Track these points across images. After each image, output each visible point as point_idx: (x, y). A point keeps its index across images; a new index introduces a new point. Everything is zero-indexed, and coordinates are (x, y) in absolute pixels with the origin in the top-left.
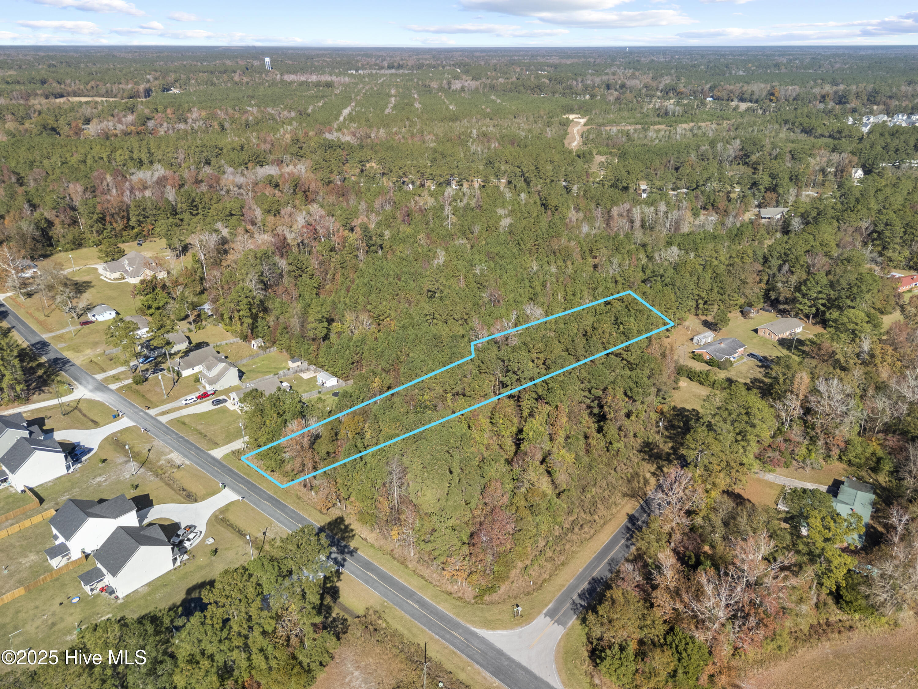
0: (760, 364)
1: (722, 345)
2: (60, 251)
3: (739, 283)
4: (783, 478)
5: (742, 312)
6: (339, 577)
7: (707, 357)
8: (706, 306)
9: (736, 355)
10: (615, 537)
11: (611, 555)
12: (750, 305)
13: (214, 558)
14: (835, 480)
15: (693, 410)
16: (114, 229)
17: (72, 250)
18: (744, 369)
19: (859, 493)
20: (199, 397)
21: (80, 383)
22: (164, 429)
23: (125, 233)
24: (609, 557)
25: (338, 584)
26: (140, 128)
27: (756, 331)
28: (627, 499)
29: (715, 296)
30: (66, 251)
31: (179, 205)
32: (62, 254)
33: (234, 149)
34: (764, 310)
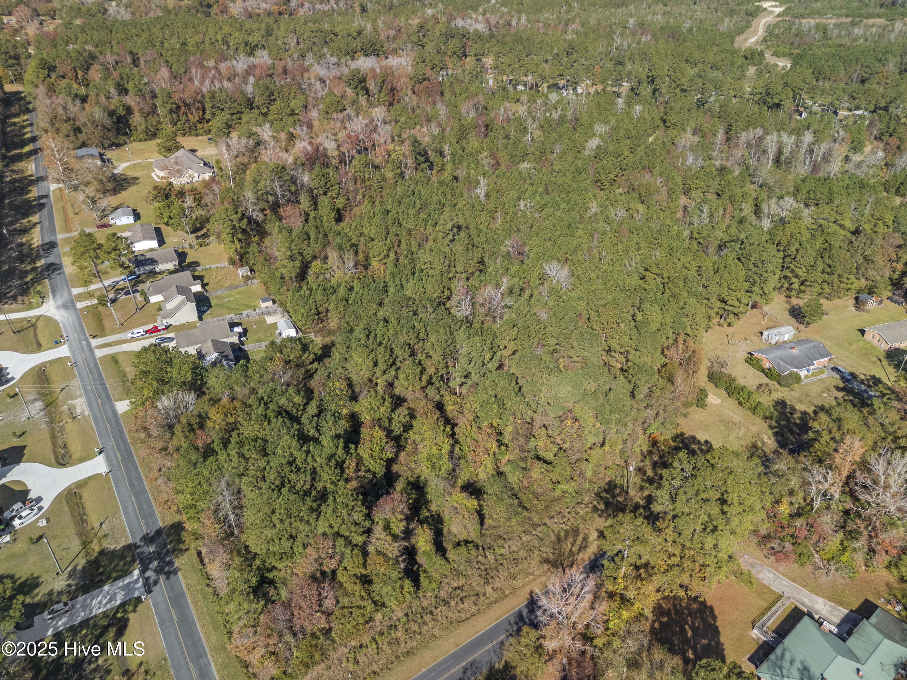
0: (842, 385)
1: (795, 351)
2: (134, 141)
3: (861, 260)
4: (786, 581)
5: (857, 299)
6: (136, 606)
7: (767, 365)
8: (803, 288)
9: (811, 368)
10: (497, 626)
11: (476, 655)
12: (871, 292)
13: (32, 547)
14: (867, 601)
15: (706, 442)
16: (188, 121)
17: (146, 140)
18: (815, 390)
19: (887, 642)
20: (146, 332)
21: (54, 296)
22: (92, 366)
23: (199, 126)
24: (470, 659)
25: (131, 616)
26: (283, 8)
27: (862, 332)
28: (546, 567)
29: (817, 275)
30: (140, 141)
31: (257, 98)
32: (135, 144)
33: (349, 35)
34: (892, 300)
